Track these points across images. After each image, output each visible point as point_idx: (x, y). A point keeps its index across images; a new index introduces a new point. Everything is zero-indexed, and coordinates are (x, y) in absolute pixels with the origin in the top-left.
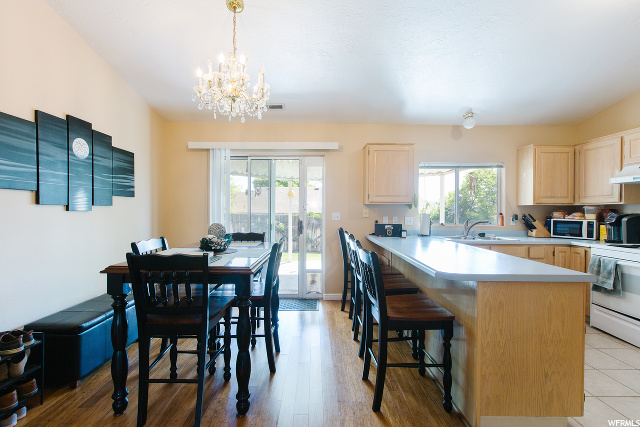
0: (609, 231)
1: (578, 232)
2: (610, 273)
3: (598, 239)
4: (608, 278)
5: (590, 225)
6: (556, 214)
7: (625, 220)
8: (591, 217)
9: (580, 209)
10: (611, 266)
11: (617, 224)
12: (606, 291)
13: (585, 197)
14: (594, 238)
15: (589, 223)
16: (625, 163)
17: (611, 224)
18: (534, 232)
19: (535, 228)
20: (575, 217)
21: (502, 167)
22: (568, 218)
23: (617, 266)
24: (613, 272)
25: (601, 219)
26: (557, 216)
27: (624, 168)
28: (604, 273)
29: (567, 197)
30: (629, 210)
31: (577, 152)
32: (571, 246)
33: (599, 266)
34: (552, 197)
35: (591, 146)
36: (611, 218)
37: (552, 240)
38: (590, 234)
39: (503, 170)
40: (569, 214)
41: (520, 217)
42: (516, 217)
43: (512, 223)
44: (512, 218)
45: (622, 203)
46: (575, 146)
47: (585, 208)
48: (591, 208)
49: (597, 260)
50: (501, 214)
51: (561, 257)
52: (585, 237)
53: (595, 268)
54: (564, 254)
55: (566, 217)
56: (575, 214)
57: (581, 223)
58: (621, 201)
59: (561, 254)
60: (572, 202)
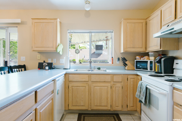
1: (146, 67)
5: (151, 62)
6: (137, 57)
7: (163, 60)
8: (152, 59)
9: (147, 54)
13: (149, 47)
14: (153, 71)
16: (162, 25)
18: (127, 68)
19: (127, 65)
20: (145, 59)
21: (113, 32)
22: (142, 60)
26: (138, 58)
29: (142, 48)
31: (147, 23)
32: (137, 75)
34: (133, 48)
37: (135, 71)
38: (151, 69)
40: (143, 57)
41: (121, 59)
42: (119, 59)
43: (118, 62)
44: (117, 60)
45: (161, 50)
46: (146, 19)
47: (150, 53)
48: (152, 53)
49: (141, 83)
50: (112, 57)
51: (132, 81)
52: (149, 70)
53: (139, 90)
54: (133, 79)
55: (141, 59)
56: (145, 57)
57: (147, 62)
58: (161, 48)
59: (131, 80)
60: (145, 50)
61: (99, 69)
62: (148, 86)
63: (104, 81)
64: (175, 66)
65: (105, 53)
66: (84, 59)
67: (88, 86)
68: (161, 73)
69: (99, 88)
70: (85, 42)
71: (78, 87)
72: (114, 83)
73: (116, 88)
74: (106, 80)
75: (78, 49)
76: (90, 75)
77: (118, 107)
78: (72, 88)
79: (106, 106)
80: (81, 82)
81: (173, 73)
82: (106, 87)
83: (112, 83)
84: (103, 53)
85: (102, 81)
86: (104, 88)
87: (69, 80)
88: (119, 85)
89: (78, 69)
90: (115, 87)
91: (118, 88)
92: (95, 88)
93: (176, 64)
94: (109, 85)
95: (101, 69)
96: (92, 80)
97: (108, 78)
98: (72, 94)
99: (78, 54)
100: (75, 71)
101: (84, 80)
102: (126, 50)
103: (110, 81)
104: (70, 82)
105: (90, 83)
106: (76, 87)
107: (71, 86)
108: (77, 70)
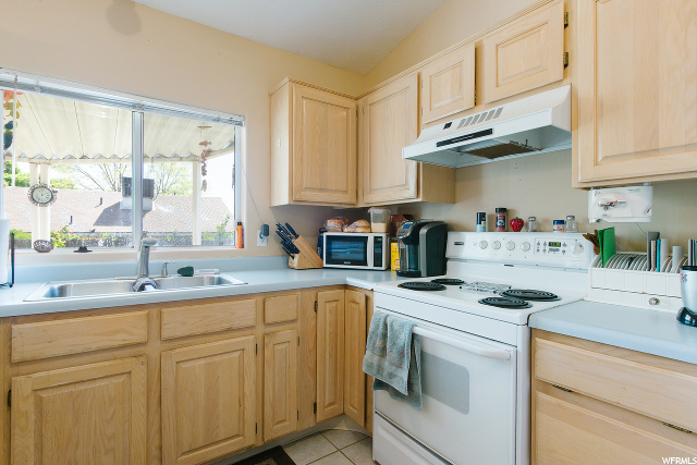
0: (402, 252)
1: (361, 257)
2: (402, 354)
3: (389, 268)
4: (400, 366)
5: (377, 241)
6: (331, 224)
7: (423, 231)
8: (379, 229)
9: (362, 214)
10: (404, 338)
11: (413, 240)
12: (396, 394)
13: (371, 191)
14: (383, 268)
15: (375, 238)
16: (423, 122)
17: (405, 241)
18: (295, 261)
19: (297, 251)
20: (357, 229)
21: (240, 124)
22: (348, 232)
23: (414, 336)
24: (407, 351)
25: (392, 232)
26: (333, 227)
27: (423, 132)
28: (392, 355)
29: (346, 192)
30: (428, 215)
31: (360, 110)
32: (346, 287)
33: (385, 336)
34: (321, 190)
35: (377, 96)
36: (405, 230)
37: (325, 272)
38: (378, 262)
39: (244, 130)
40: (349, 223)
41: (273, 229)
42: (266, 231)
43: (261, 243)
44: (259, 232)
45: (420, 200)
46: (357, 99)
47: (372, 211)
48: (380, 211)
49: (382, 321)
50: (240, 224)
51: (330, 312)
52: (370, 265)
53: (379, 343)
54: (334, 304)
55: (345, 230)
56: (357, 223)
57: (365, 239)
58: (418, 196)
59: (328, 306)
60: (354, 201)
61: (187, 272)
62: (418, 330)
63: (227, 326)
64: (451, 251)
65: (161, 208)
66: (70, 229)
67: (144, 368)
68: (418, 275)
69: (202, 362)
70: (83, 157)
71: (82, 387)
72: (269, 329)
73: (278, 347)
74: (236, 324)
75: (45, 187)
76: (155, 311)
77: (285, 420)
78: (39, 403)
79: (238, 436)
80: (99, 356)
81: (444, 273)
82: (237, 354)
83: (261, 330)
84: (154, 209)
85: (217, 328)
86: (226, 357)
87: (16, 357)
88: (287, 334)
89: (72, 283)
90: (271, 345)
91: (284, 346)
92: (184, 365)
93: (457, 244)
94: (248, 341)
95: (196, 272)
96: (166, 334)
97: (246, 313)
98: (40, 434)
99: (49, 207)
100: (52, 294)
101: (118, 340)
102: (298, 197)
103: (250, 323)
104: (23, 369)
105: (154, 349)
106: (66, 390)
107: (27, 390)
108: (62, 292)
